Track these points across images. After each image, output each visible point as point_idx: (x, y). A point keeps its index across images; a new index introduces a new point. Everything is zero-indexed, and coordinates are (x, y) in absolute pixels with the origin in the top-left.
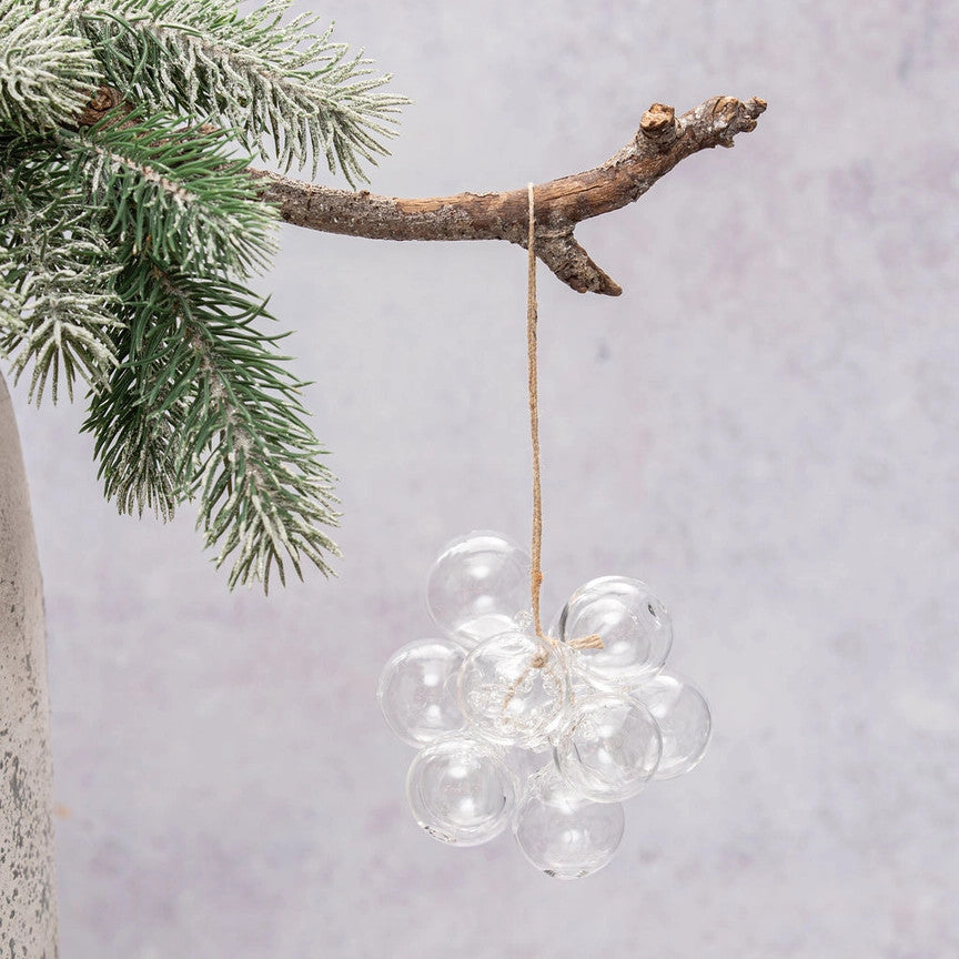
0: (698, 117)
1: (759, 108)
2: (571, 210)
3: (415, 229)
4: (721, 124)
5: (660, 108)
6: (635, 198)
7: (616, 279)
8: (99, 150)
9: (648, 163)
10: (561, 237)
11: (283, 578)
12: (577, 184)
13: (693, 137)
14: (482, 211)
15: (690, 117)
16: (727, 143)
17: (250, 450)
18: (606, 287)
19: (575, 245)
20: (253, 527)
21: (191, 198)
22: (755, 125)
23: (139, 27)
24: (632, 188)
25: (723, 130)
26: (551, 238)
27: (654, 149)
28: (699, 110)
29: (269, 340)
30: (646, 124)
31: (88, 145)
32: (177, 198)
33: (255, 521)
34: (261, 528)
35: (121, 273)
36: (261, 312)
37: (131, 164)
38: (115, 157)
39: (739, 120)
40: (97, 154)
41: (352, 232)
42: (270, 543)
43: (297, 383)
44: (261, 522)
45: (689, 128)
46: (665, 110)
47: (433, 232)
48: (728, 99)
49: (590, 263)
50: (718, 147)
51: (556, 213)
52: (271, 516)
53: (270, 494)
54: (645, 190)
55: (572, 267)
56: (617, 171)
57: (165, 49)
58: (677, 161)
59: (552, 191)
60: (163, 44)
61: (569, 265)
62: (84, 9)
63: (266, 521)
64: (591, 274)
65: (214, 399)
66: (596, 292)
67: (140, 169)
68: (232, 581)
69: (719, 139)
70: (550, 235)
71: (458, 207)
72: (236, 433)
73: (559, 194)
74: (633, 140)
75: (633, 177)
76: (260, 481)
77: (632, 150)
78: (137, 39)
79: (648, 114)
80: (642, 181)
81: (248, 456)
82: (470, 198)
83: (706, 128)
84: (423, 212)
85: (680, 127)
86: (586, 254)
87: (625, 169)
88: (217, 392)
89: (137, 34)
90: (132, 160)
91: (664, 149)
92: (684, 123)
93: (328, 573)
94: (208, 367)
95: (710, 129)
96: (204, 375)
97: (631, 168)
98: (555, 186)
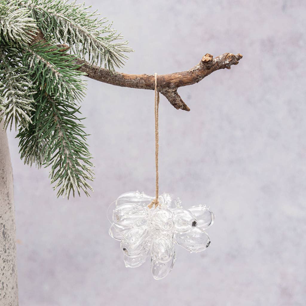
0: (220, 59)
1: (240, 57)
2: (177, 84)
3: (128, 84)
4: (227, 62)
5: (208, 55)
6: (197, 82)
7: (188, 106)
8: (34, 53)
9: (203, 72)
10: (173, 92)
11: (74, 195)
12: (180, 76)
13: (218, 65)
14: (149, 81)
15: (218, 59)
16: (229, 68)
17: (69, 154)
18: (185, 109)
19: (177, 94)
20: (67, 179)
21: (60, 75)
22: (238, 62)
23: (51, 15)
24: (197, 79)
25: (227, 64)
26: (170, 92)
27: (205, 68)
28: (221, 57)
29: (79, 119)
30: (203, 60)
31: (31, 51)
32: (56, 74)
33: (68, 178)
34: (69, 179)
35: (36, 94)
36: (77, 110)
37: (43, 60)
38: (38, 56)
39: (233, 61)
40: (33, 55)
41: (107, 82)
42: (71, 184)
43: (85, 134)
44: (70, 177)
45: (217, 62)
46: (210, 56)
47: (133, 86)
48: (230, 54)
49: (181, 100)
50: (225, 69)
51: (172, 84)
52: (73, 177)
53: (73, 169)
54: (201, 80)
56: (193, 73)
57: (59, 24)
58: (212, 72)
59: (172, 77)
60: (58, 22)
61: (175, 100)
62: (35, 6)
64: (181, 104)
65: (59, 136)
66: (182, 109)
67: (46, 62)
68: (58, 195)
69: (227, 66)
70: (169, 91)
71: (142, 79)
72: (65, 148)
73: (174, 78)
74: (199, 64)
75: (198, 76)
76: (71, 164)
77: (198, 67)
78: (51, 19)
79: (205, 57)
80: (200, 77)
81: (68, 156)
82: (146, 76)
83: (222, 63)
84: (131, 79)
85: (214, 61)
86: (180, 98)
87: (195, 73)
88: (60, 134)
89: (51, 17)
90: (44, 59)
91: (208, 68)
92: (216, 60)
93: (88, 195)
94: (58, 126)
95: (223, 63)
96: (57, 128)
97: (197, 73)
98: (173, 75)
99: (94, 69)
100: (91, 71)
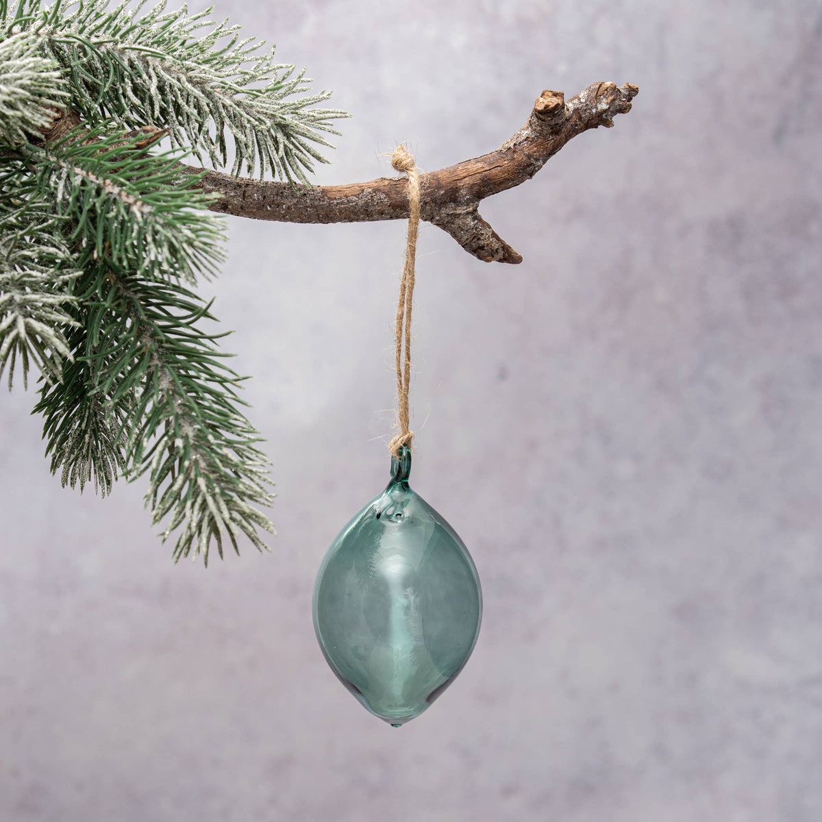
0: (583, 101)
1: (633, 92)
2: (476, 188)
3: (340, 212)
4: (603, 106)
5: (550, 94)
6: (531, 175)
7: (516, 249)
8: (63, 164)
9: (541, 144)
10: (468, 213)
11: (221, 552)
12: (480, 165)
13: (580, 118)
14: (398, 193)
15: (576, 101)
16: (607, 123)
17: (194, 436)
18: (509, 257)
19: (480, 220)
20: (197, 506)
21: (147, 209)
22: (630, 107)
23: (103, 49)
24: (529, 166)
25: (605, 111)
26: (460, 214)
27: (547, 130)
28: (583, 95)
29: (210, 338)
30: (541, 108)
31: (53, 159)
32: (135, 209)
33: (199, 500)
34: (204, 506)
35: (81, 277)
36: (205, 314)
37: (92, 177)
38: (78, 170)
39: (617, 102)
40: (61, 167)
41: (283, 218)
42: (212, 519)
43: (235, 377)
44: (204, 501)
45: (576, 110)
46: (555, 95)
47: (355, 214)
48: (608, 84)
49: (494, 235)
50: (601, 127)
51: (463, 192)
52: (214, 496)
53: (212, 476)
54: (540, 167)
55: (479, 239)
56: (515, 152)
57: (129, 69)
58: (567, 140)
59: (459, 172)
60: (126, 63)
61: (477, 237)
62: (52, 33)
63: (210, 500)
64: (496, 245)
65: (162, 390)
66: (500, 261)
67: (100, 181)
68: (177, 554)
69: (602, 120)
70: (458, 212)
71: (376, 190)
72: (181, 421)
73: (465, 174)
74: (526, 123)
75: (529, 156)
76: (203, 464)
77: (526, 133)
78: (102, 60)
79: (541, 100)
80: (537, 160)
81: (192, 442)
82: (386, 183)
83: (590, 109)
84: (346, 196)
85: (568, 110)
86: (490, 228)
87: (522, 150)
88: (165, 384)
89: (102, 55)
90: (93, 174)
91: (556, 131)
92: (570, 106)
93: (262, 548)
94: (156, 362)
95: (594, 111)
96: (153, 369)
97: (527, 148)
98: (460, 168)
99: (239, 186)
100: (232, 194)
